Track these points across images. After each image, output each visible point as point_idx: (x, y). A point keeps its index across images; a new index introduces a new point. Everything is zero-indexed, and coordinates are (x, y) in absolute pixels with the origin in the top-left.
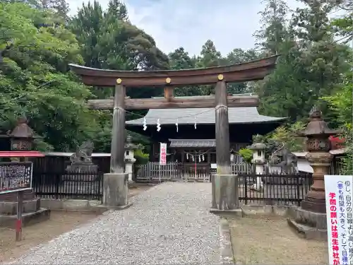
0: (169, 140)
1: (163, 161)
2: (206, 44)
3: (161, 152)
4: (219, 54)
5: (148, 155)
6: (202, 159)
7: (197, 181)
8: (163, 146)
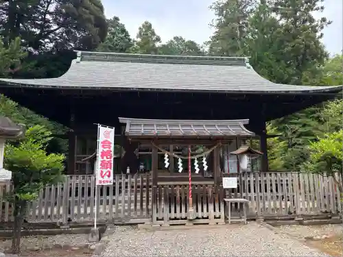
0: (122, 120)
1: (103, 174)
2: (143, 26)
3: (100, 149)
4: (158, 39)
5: (62, 157)
6: (201, 167)
7: (195, 221)
8: (106, 135)
